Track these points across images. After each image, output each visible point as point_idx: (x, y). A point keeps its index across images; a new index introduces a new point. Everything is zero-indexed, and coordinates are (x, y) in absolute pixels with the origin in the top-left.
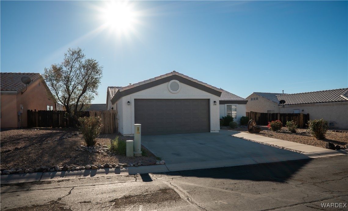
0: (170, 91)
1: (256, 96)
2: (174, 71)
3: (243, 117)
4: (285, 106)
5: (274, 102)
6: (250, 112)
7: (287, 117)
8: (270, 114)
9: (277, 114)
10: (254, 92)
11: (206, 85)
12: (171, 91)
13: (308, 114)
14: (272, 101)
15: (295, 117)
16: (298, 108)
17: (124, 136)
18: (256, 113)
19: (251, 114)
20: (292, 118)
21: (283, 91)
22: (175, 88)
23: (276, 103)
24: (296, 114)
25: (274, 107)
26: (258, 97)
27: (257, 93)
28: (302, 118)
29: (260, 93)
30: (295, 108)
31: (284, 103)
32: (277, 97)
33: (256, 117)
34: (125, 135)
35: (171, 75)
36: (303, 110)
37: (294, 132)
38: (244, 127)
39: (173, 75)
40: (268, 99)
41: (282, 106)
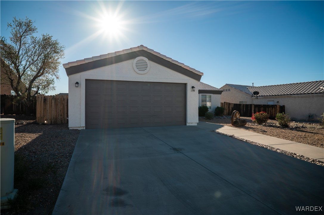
0: (135, 71)
1: (229, 87)
2: (142, 46)
3: (218, 107)
4: (258, 97)
5: (247, 93)
6: (223, 102)
7: (262, 108)
8: (244, 104)
9: (251, 105)
10: (226, 84)
11: (183, 66)
12: (137, 70)
13: (283, 106)
14: (244, 92)
15: (271, 108)
16: (273, 99)
17: (70, 129)
18: (229, 104)
19: (224, 104)
20: (267, 109)
21: (253, 83)
22: (142, 67)
23: (249, 94)
24: (272, 105)
25: (247, 98)
26: (230, 88)
27: (229, 84)
28: (279, 110)
29: (232, 85)
30: (269, 100)
31: (257, 95)
32: (248, 89)
33: (229, 107)
34: (72, 129)
35: (138, 50)
36: (278, 102)
37: (285, 126)
38: (220, 118)
39: (140, 50)
40: (241, 91)
41: (255, 97)
